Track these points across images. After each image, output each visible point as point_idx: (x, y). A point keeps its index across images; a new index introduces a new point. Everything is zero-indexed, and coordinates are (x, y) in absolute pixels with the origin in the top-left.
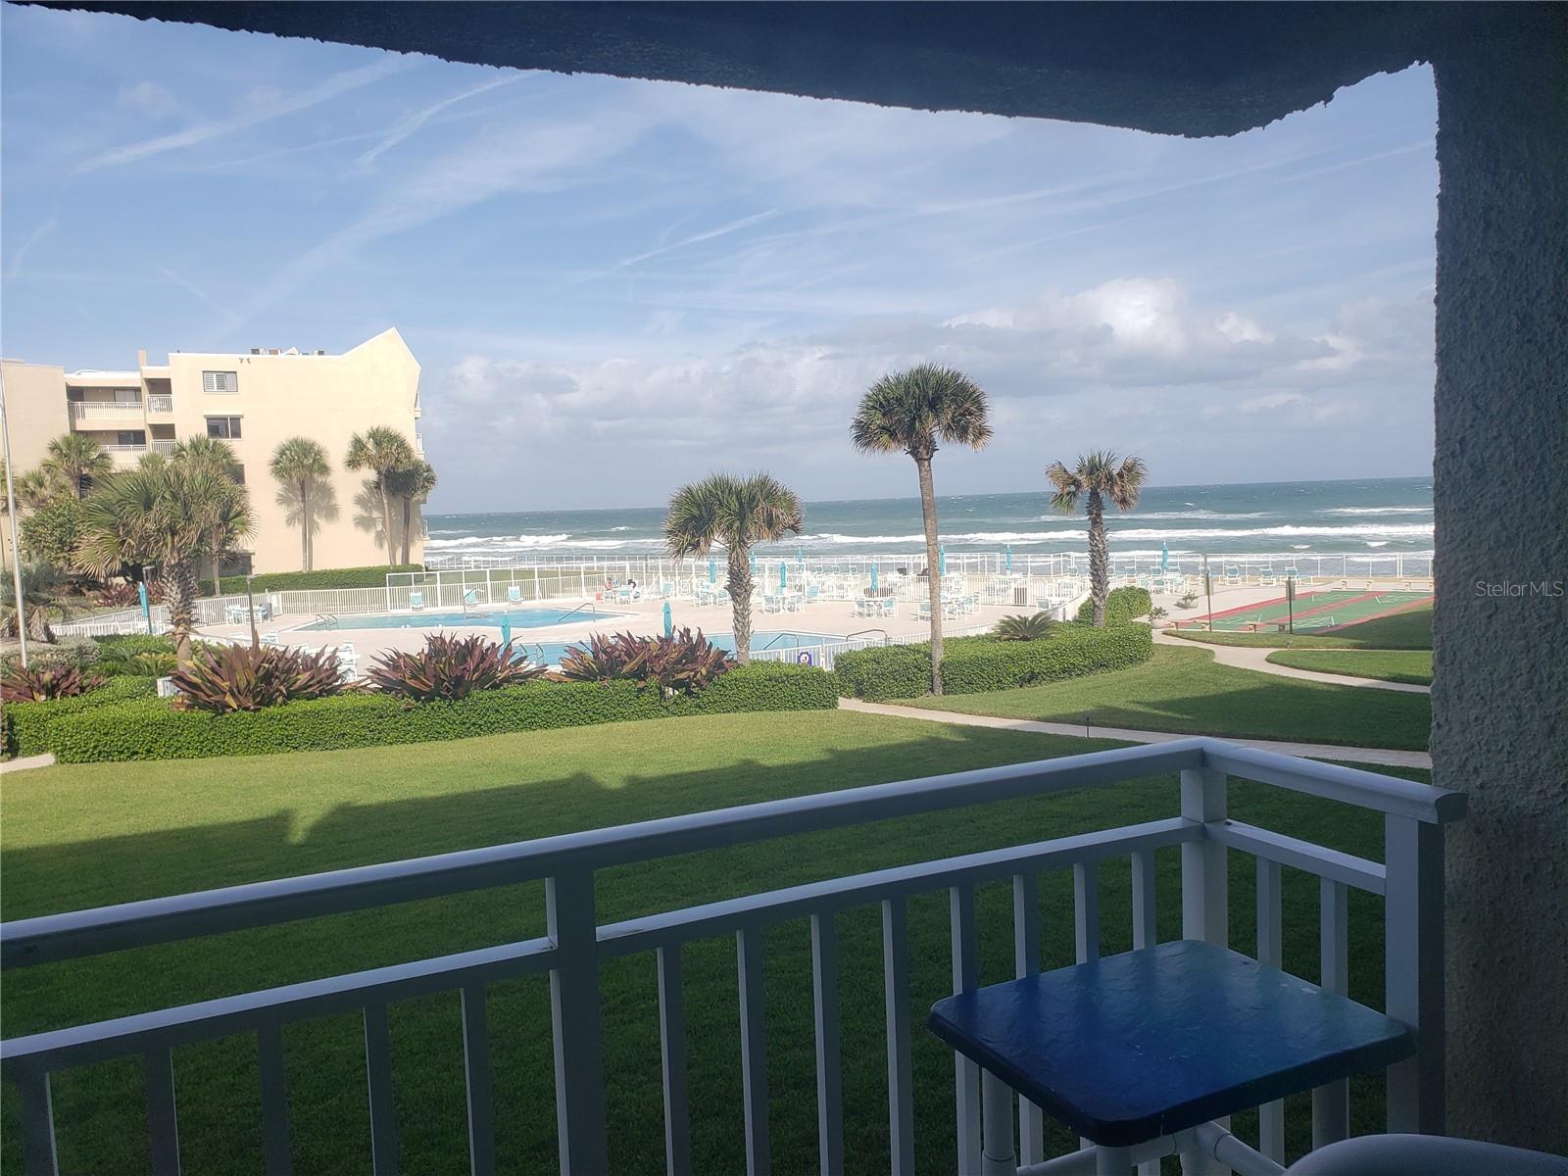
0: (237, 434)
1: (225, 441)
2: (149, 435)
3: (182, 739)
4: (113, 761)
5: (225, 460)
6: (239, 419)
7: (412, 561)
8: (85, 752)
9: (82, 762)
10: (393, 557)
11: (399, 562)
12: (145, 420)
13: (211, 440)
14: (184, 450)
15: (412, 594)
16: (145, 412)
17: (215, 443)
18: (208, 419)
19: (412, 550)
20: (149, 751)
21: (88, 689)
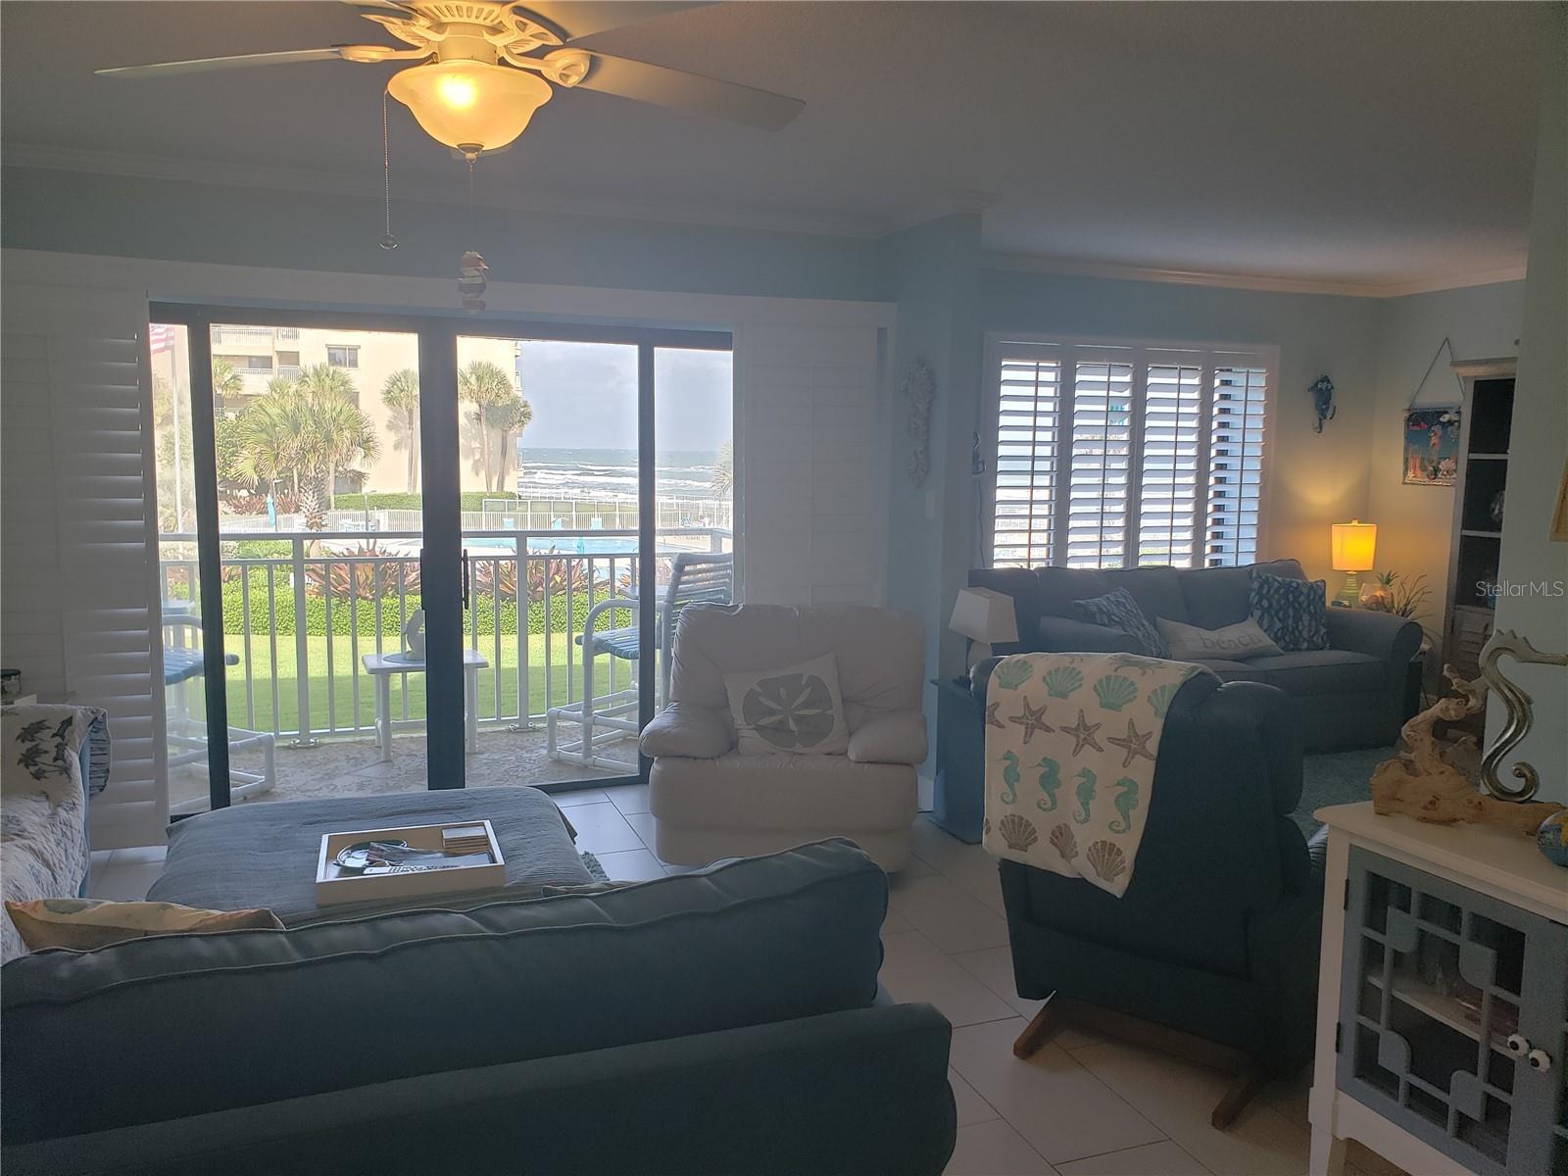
0: (354, 363)
1: (343, 370)
2: (275, 361)
3: (312, 620)
4: (258, 634)
5: (342, 388)
6: (356, 350)
7: (507, 488)
8: (237, 626)
9: (234, 634)
10: (489, 485)
11: (494, 489)
12: (273, 347)
13: (331, 369)
14: (307, 376)
15: (505, 520)
16: (274, 340)
17: (334, 372)
18: (329, 348)
19: (507, 480)
20: (286, 628)
21: (235, 578)
